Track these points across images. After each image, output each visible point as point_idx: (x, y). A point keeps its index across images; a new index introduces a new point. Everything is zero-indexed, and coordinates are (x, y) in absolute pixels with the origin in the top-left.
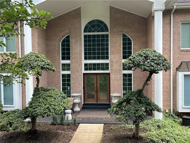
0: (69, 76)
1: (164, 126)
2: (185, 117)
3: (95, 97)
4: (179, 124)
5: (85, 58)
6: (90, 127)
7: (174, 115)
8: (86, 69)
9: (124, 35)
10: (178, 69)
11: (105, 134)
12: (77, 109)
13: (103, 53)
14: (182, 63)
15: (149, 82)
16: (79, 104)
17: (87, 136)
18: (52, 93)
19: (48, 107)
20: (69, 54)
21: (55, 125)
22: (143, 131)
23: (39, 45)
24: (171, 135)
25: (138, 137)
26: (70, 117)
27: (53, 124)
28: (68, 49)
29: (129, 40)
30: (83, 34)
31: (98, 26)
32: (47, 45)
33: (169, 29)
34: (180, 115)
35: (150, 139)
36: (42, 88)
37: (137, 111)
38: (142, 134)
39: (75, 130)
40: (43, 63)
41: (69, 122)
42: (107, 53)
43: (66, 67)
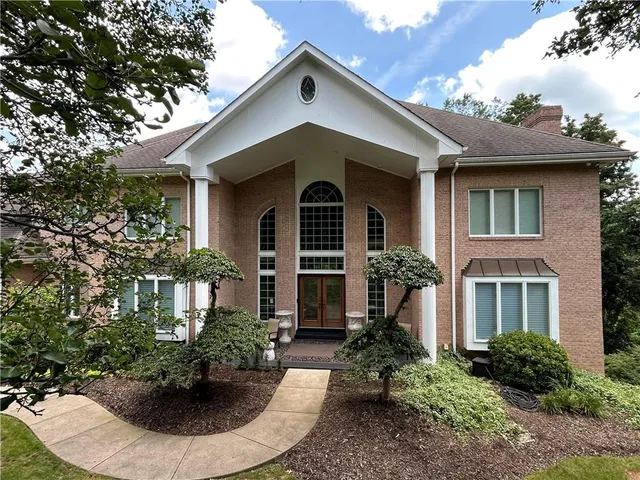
0: (272, 278)
1: (439, 379)
2: (477, 359)
3: (319, 317)
4: (466, 372)
5: (303, 248)
6: (304, 377)
7: (458, 355)
8: (302, 267)
9: (370, 209)
10: (464, 272)
11: (331, 390)
12: (286, 339)
13: (333, 239)
14: (471, 261)
15: (405, 304)
16: (289, 329)
17: (298, 395)
18: (236, 319)
19: (229, 346)
20: (272, 240)
21: (245, 369)
22: (400, 386)
23: (221, 226)
24: (449, 396)
25: (386, 402)
26: (271, 355)
27: (241, 368)
28: (273, 232)
29: (379, 216)
30: (298, 205)
31: (326, 192)
32: (235, 225)
33: (448, 202)
34: (470, 355)
35: (410, 405)
36: (220, 308)
37: (383, 357)
38: (396, 394)
39: (278, 381)
40: (223, 268)
41: (270, 365)
42: (341, 239)
43: (267, 264)
